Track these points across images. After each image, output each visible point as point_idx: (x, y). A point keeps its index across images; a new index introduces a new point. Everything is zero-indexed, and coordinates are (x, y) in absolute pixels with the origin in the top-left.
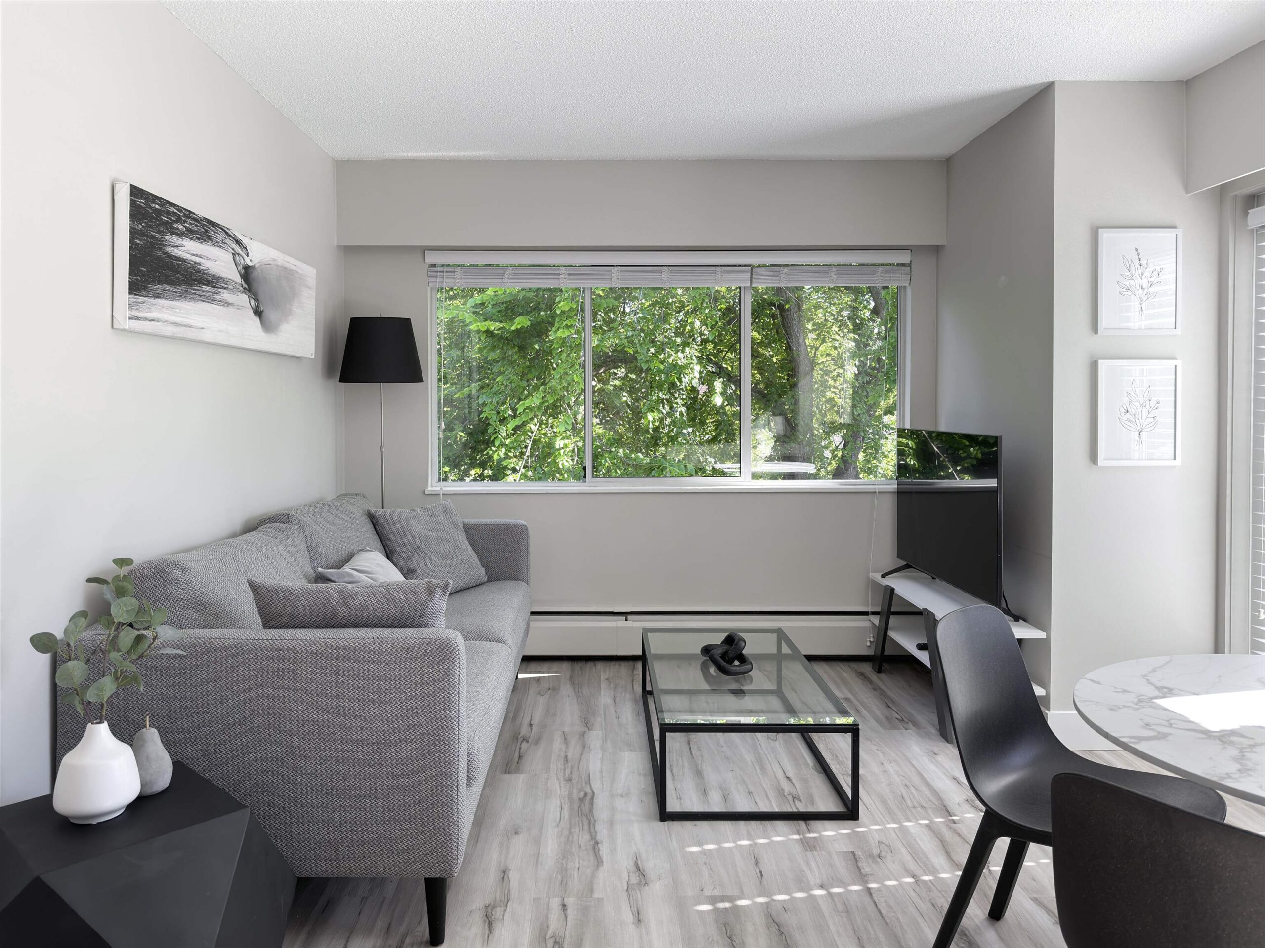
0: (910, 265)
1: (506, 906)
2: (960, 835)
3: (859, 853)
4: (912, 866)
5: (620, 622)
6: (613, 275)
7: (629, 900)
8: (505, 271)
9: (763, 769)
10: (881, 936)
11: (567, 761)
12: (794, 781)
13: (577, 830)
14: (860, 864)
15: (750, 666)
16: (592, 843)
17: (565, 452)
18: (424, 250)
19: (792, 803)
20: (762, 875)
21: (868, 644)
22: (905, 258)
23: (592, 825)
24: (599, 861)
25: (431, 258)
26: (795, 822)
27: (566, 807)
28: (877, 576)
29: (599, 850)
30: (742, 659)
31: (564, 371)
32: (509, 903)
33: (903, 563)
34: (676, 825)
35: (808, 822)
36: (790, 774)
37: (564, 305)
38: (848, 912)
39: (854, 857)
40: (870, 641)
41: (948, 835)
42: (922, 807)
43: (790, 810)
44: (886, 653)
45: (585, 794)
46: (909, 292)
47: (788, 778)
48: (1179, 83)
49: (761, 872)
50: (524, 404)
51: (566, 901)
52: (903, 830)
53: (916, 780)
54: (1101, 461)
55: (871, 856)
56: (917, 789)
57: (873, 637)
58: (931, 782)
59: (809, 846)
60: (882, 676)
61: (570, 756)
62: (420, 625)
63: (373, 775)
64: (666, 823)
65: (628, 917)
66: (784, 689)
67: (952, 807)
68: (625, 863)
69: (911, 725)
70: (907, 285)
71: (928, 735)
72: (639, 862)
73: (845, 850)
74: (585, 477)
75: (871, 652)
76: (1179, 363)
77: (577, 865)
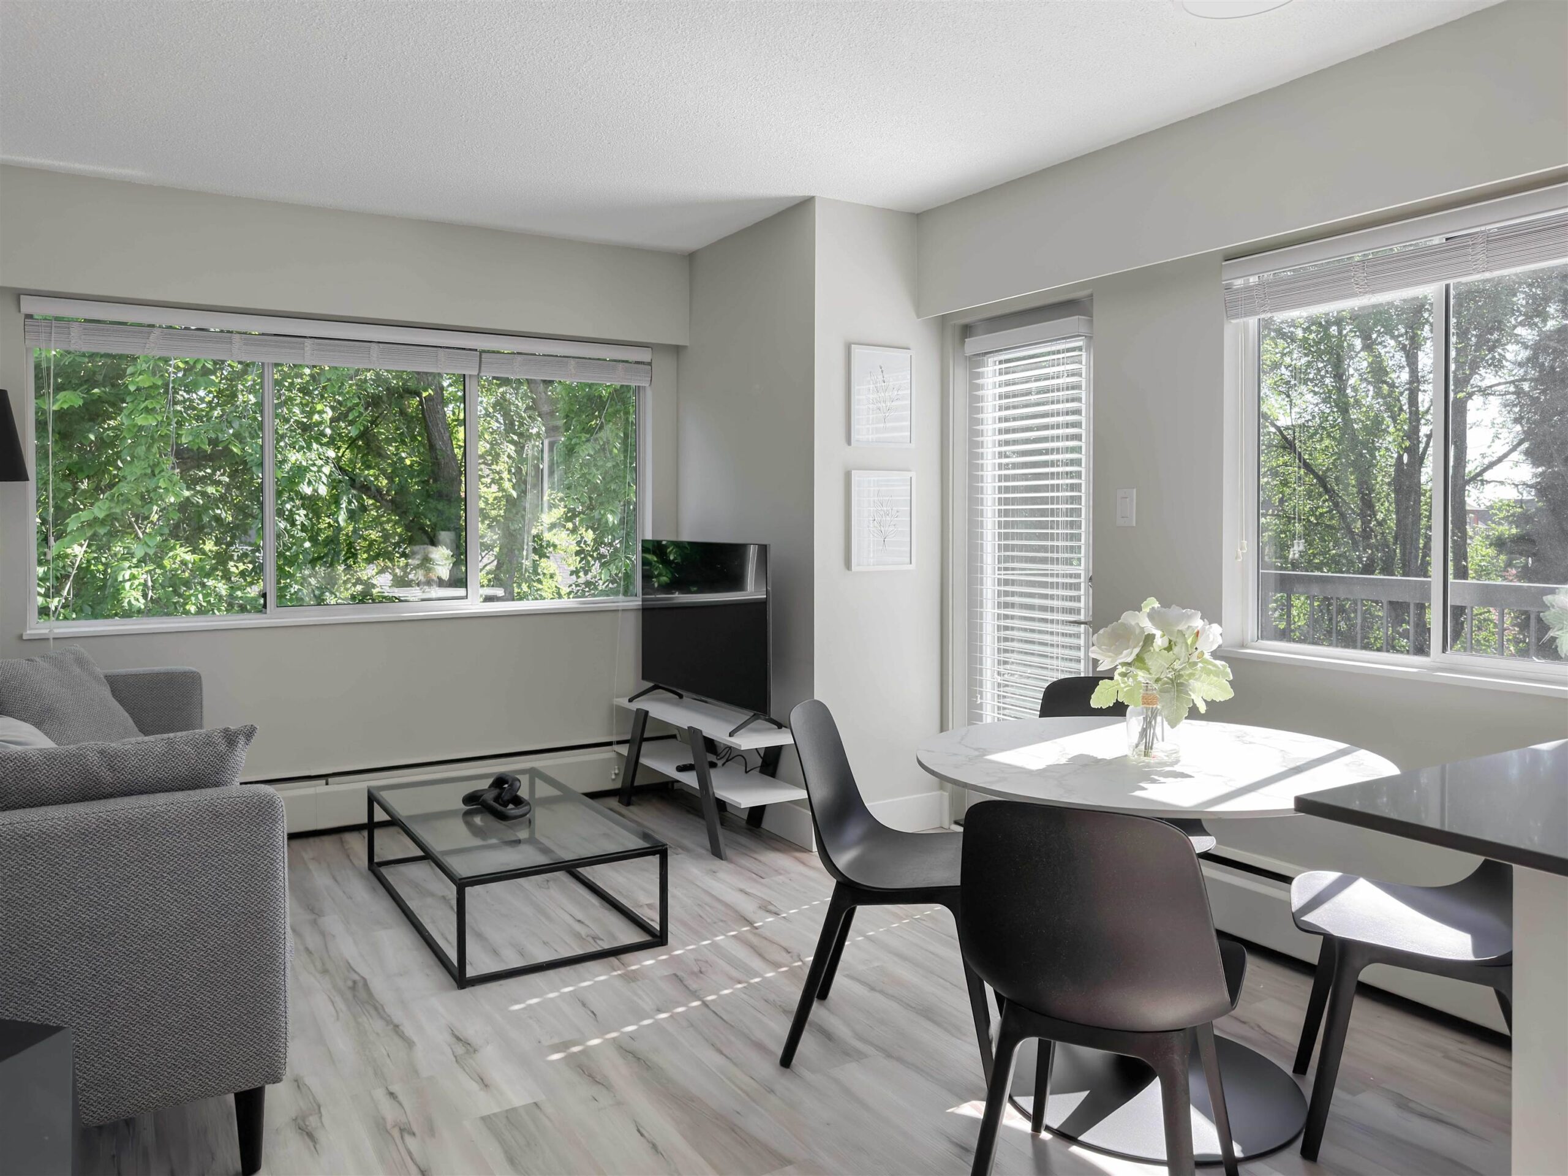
0: (650, 364)
1: (320, 1112)
2: (766, 939)
3: (680, 973)
4: (734, 973)
5: (319, 787)
6: (306, 349)
7: (464, 1070)
8: (149, 333)
9: (548, 918)
10: (733, 1039)
11: (311, 953)
12: (586, 922)
13: (365, 1019)
14: (686, 983)
15: (527, 808)
16: (391, 1027)
17: (132, 585)
18: (17, 295)
19: (594, 944)
20: (595, 1015)
21: (613, 777)
22: (645, 355)
23: (381, 1011)
24: (410, 1044)
25: (28, 305)
26: (606, 960)
27: (338, 999)
28: (624, 702)
29: (403, 1032)
30: (517, 801)
31: (143, 472)
32: (322, 1109)
33: (650, 685)
34: (480, 990)
35: (619, 957)
36: (580, 916)
37: (142, 380)
38: (692, 1025)
39: (677, 978)
40: (616, 774)
41: (755, 940)
42: (722, 921)
43: (595, 950)
44: (636, 784)
45: (355, 982)
46: (649, 393)
47: (579, 921)
48: (912, 214)
49: (593, 1012)
50: (79, 517)
51: (393, 1088)
52: (714, 945)
53: (708, 899)
54: (854, 567)
55: (693, 973)
56: (710, 907)
57: (619, 769)
58: (721, 898)
59: (631, 978)
60: (631, 808)
61: (311, 947)
62: (217, 784)
63: (171, 977)
64: (467, 990)
65: (474, 1086)
66: (537, 836)
67: (751, 916)
68: (443, 1038)
69: (680, 851)
70: (647, 385)
71: (699, 857)
72: (456, 1033)
73: (666, 974)
74: (265, 606)
75: (618, 785)
76: (913, 474)
77: (385, 1053)
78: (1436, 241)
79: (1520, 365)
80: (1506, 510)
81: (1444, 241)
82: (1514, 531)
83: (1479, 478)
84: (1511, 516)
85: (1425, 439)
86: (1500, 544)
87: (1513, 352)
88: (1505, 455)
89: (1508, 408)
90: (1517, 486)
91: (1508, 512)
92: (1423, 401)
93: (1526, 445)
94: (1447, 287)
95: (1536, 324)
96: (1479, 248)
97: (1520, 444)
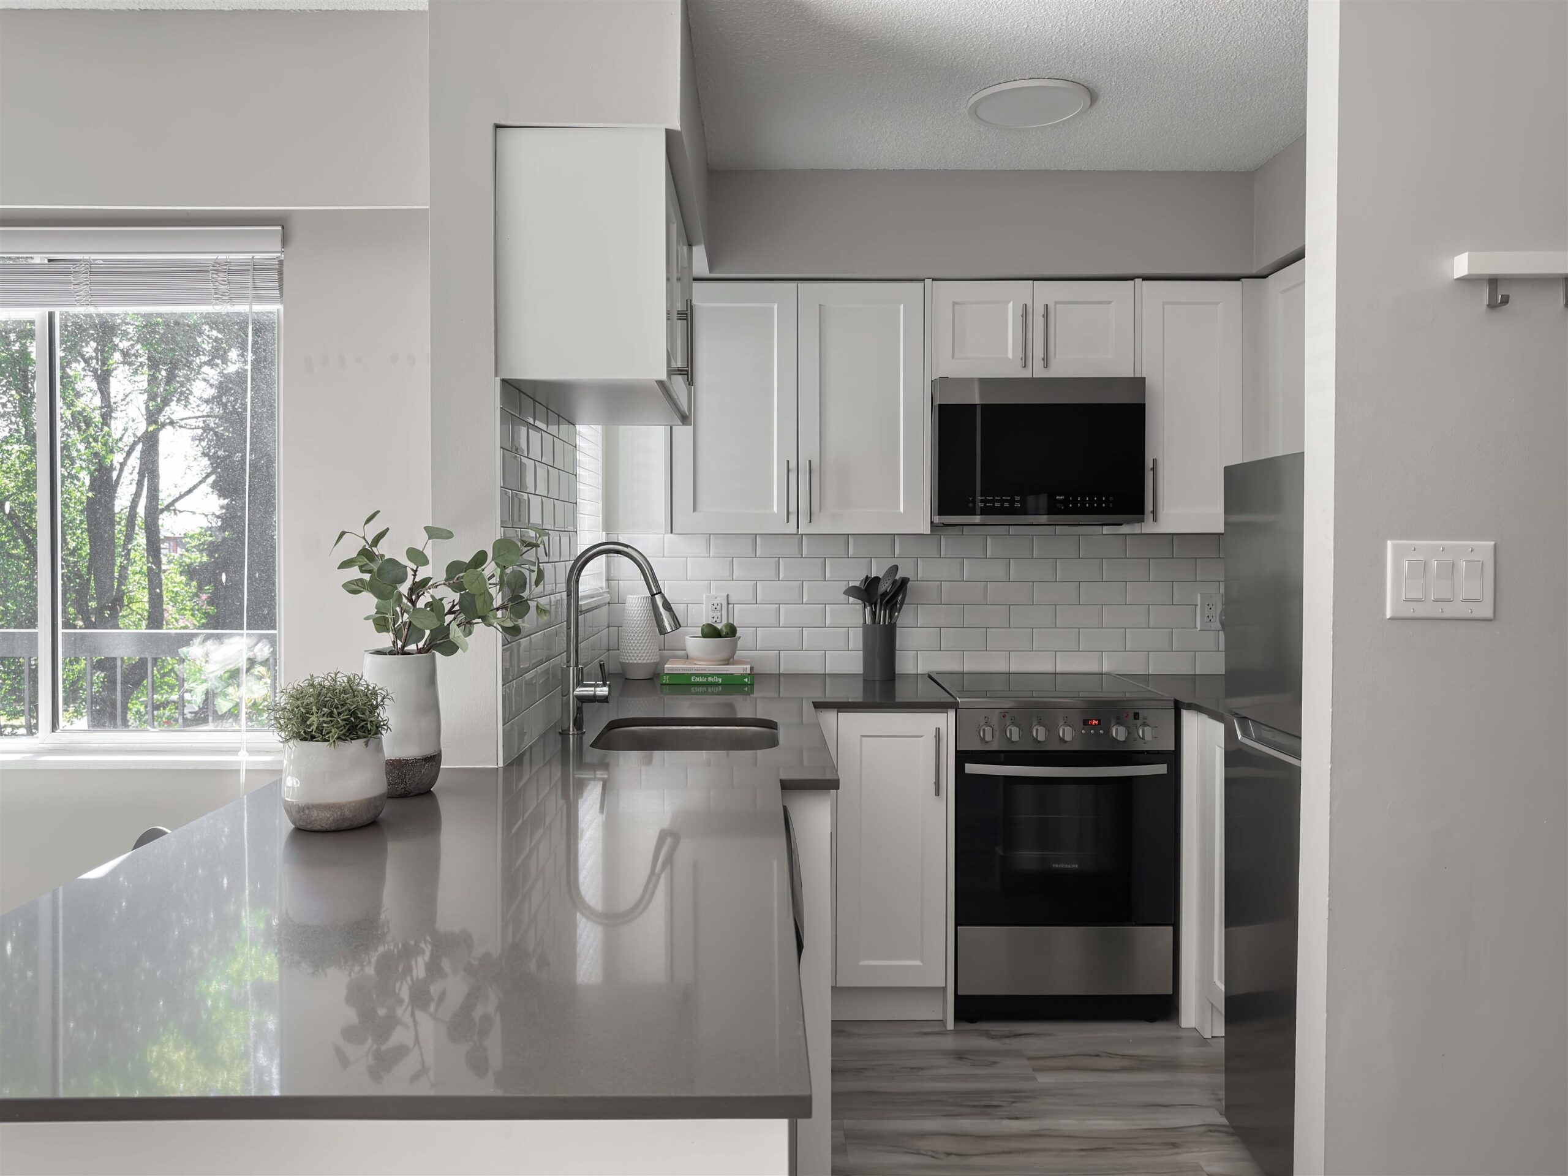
78: (37, 259)
79: (207, 402)
80: (198, 538)
81: (46, 262)
82: (205, 559)
83: (172, 508)
84: (202, 544)
85: (118, 467)
86: (190, 572)
87: (201, 389)
88: (195, 487)
89: (197, 442)
90: (206, 516)
91: (200, 540)
92: (116, 429)
93: (213, 478)
94: (51, 316)
95: (217, 365)
96: (82, 278)
97: (208, 475)
